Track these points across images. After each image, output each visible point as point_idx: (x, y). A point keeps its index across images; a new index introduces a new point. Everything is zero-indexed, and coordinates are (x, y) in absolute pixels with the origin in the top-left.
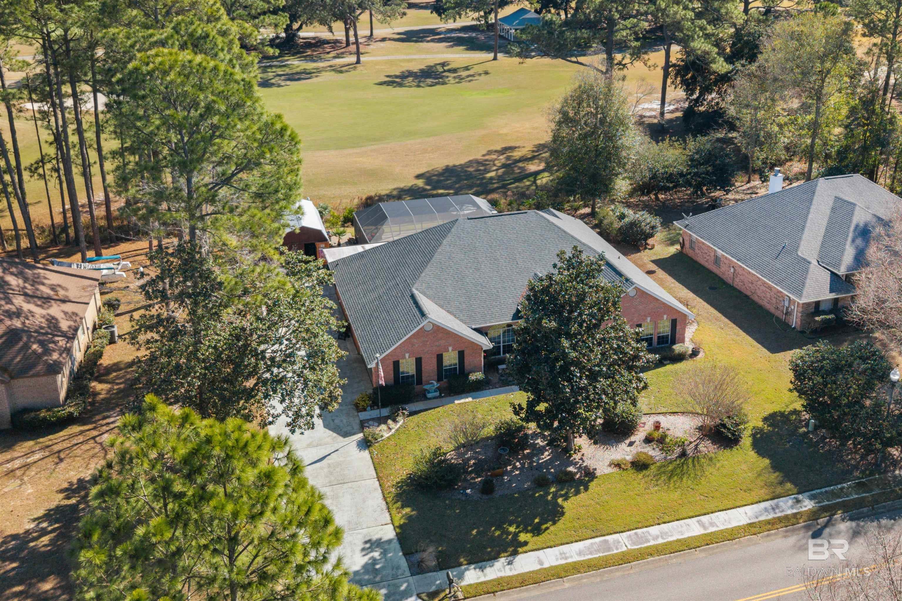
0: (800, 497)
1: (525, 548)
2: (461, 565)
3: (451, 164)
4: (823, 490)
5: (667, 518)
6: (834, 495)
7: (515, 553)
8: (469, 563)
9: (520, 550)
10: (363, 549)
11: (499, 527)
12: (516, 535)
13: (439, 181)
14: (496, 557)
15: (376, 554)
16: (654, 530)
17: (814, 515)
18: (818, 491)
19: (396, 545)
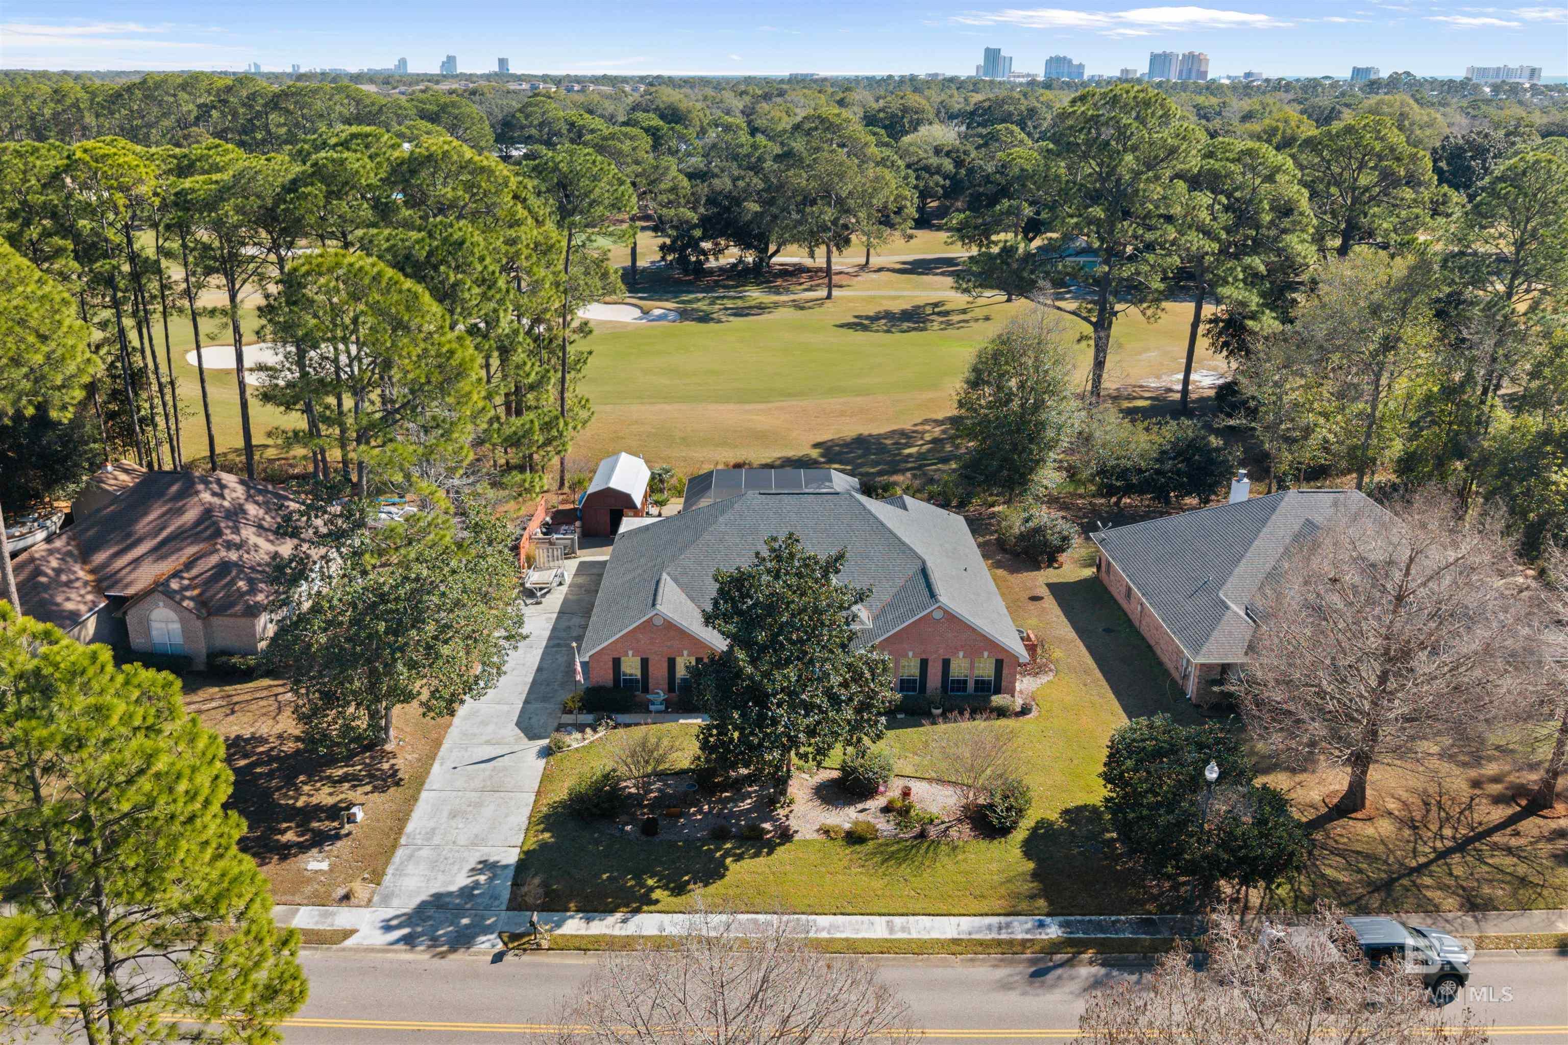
0: (1048, 920)
1: (652, 908)
2: (567, 910)
3: (866, 433)
4: (1087, 918)
5: (850, 909)
6: (1100, 927)
7: (637, 911)
8: (578, 911)
9: (645, 908)
10: (473, 870)
11: (638, 877)
12: (652, 889)
13: (840, 453)
14: (612, 911)
15: (482, 878)
16: (823, 921)
17: (1054, 947)
18: (1079, 918)
19: (511, 873)
